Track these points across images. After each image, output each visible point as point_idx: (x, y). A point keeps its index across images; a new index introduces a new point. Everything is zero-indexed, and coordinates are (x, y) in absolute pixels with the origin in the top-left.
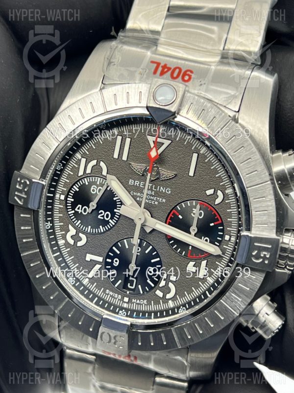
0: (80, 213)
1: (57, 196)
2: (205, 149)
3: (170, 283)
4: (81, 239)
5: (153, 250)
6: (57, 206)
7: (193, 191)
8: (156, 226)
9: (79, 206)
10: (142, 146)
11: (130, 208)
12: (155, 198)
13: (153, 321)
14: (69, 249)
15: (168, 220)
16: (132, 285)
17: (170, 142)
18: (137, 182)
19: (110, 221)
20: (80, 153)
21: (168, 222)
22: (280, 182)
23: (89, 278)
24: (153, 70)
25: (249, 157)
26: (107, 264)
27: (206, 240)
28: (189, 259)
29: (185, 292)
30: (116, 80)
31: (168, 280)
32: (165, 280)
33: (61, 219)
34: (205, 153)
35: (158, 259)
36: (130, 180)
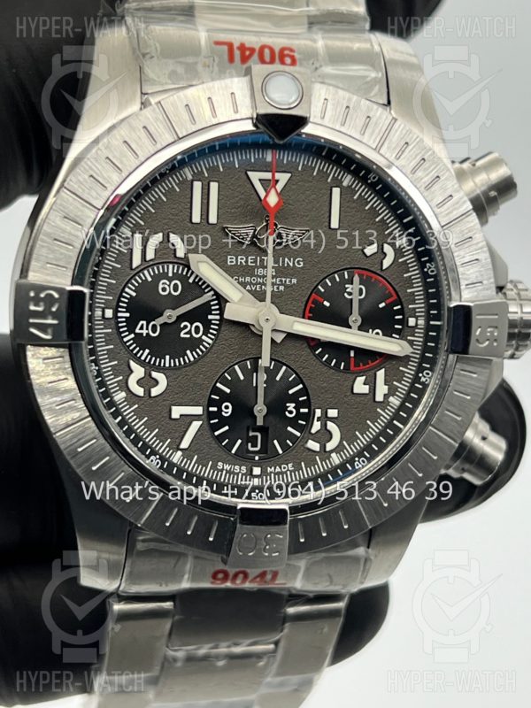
0: (145, 335)
1: (98, 313)
2: (349, 177)
3: (329, 423)
4: (156, 382)
5: (290, 371)
6: (101, 331)
7: (343, 255)
8: (293, 328)
9: (141, 322)
10: (239, 192)
11: (240, 307)
12: (278, 279)
13: (316, 495)
14: (136, 406)
15: (307, 314)
16: (254, 445)
17: (289, 175)
18: (242, 259)
19: (204, 337)
20: (129, 227)
24: (226, 57)
25: (436, 175)
26: (210, 415)
27: (377, 333)
28: (354, 373)
29: (357, 433)
30: (166, 83)
31: (325, 418)
32: (319, 419)
33: (111, 355)
34: (352, 184)
35: (301, 386)
36: (229, 257)
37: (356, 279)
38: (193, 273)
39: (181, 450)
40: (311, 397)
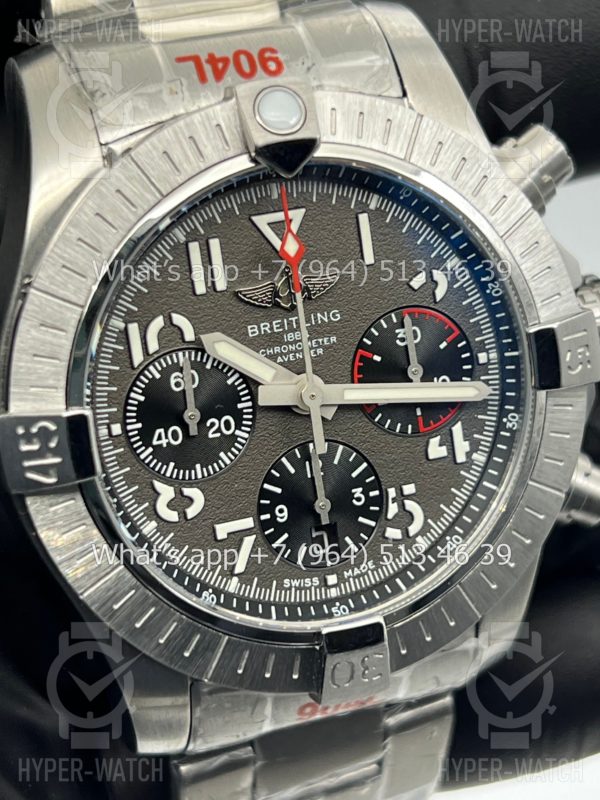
0: (165, 445)
1: (102, 431)
2: (376, 197)
3: (407, 502)
4: (191, 501)
5: (348, 450)
6: (111, 453)
7: (385, 295)
8: (346, 398)
9: (158, 431)
12: (314, 341)
14: (172, 534)
15: (356, 376)
18: (265, 326)
19: (238, 432)
20: (120, 317)
23: (238, 575)
27: (444, 381)
28: (425, 435)
29: (442, 506)
31: (401, 497)
32: (394, 500)
33: (130, 479)
34: (381, 206)
35: (365, 465)
36: (249, 327)
37: (407, 320)
38: (208, 356)
39: (236, 575)
40: (380, 475)
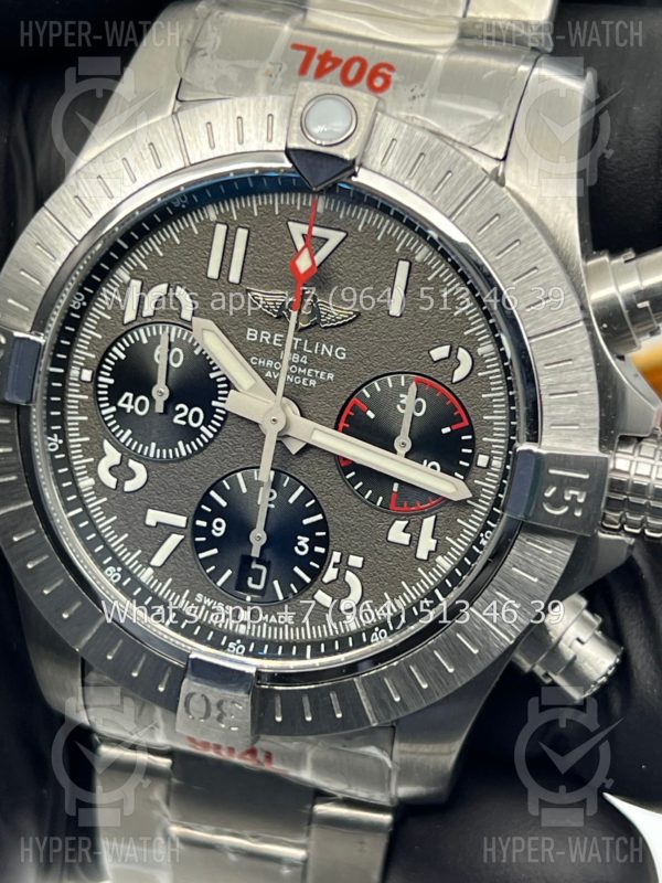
0: (129, 411)
1: (74, 372)
2: (426, 249)
3: (349, 573)
4: (133, 475)
5: (308, 494)
6: (75, 396)
7: (400, 353)
8: (313, 438)
9: (127, 394)
10: (275, 246)
11: (249, 396)
12: (310, 370)
13: (310, 663)
14: (105, 499)
15: (342, 425)
16: (257, 582)
17: (343, 235)
18: (265, 335)
19: (203, 429)
20: (128, 269)
21: (341, 428)
22: (605, 326)
23: (153, 567)
24: (298, 66)
25: (533, 265)
26: (197, 531)
27: (434, 467)
28: (393, 514)
29: (386, 594)
30: (209, 92)
31: (344, 566)
32: (336, 565)
33: (84, 429)
34: (428, 261)
35: (320, 517)
36: (250, 330)
37: (413, 388)
39: (152, 567)
40: (331, 534)
